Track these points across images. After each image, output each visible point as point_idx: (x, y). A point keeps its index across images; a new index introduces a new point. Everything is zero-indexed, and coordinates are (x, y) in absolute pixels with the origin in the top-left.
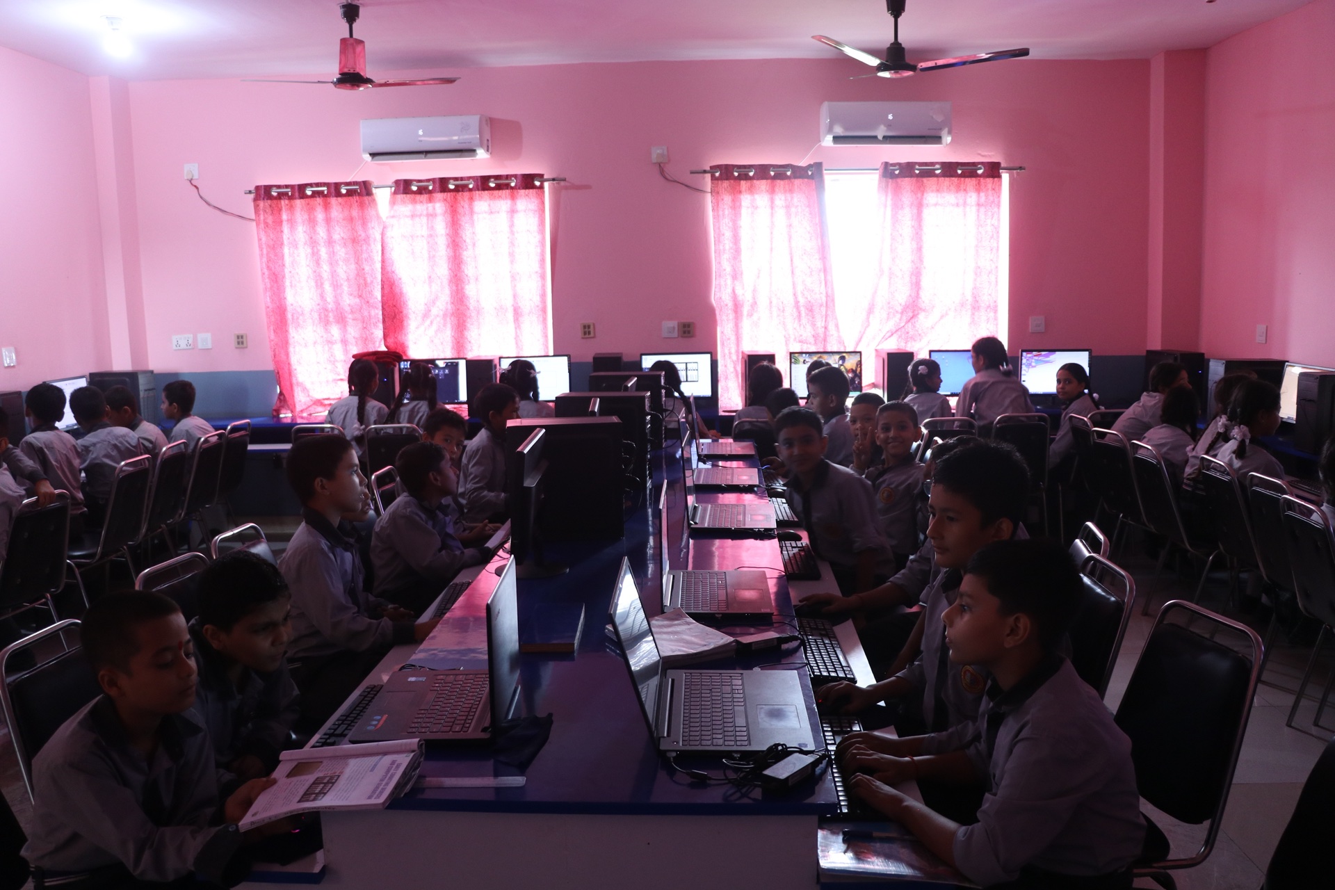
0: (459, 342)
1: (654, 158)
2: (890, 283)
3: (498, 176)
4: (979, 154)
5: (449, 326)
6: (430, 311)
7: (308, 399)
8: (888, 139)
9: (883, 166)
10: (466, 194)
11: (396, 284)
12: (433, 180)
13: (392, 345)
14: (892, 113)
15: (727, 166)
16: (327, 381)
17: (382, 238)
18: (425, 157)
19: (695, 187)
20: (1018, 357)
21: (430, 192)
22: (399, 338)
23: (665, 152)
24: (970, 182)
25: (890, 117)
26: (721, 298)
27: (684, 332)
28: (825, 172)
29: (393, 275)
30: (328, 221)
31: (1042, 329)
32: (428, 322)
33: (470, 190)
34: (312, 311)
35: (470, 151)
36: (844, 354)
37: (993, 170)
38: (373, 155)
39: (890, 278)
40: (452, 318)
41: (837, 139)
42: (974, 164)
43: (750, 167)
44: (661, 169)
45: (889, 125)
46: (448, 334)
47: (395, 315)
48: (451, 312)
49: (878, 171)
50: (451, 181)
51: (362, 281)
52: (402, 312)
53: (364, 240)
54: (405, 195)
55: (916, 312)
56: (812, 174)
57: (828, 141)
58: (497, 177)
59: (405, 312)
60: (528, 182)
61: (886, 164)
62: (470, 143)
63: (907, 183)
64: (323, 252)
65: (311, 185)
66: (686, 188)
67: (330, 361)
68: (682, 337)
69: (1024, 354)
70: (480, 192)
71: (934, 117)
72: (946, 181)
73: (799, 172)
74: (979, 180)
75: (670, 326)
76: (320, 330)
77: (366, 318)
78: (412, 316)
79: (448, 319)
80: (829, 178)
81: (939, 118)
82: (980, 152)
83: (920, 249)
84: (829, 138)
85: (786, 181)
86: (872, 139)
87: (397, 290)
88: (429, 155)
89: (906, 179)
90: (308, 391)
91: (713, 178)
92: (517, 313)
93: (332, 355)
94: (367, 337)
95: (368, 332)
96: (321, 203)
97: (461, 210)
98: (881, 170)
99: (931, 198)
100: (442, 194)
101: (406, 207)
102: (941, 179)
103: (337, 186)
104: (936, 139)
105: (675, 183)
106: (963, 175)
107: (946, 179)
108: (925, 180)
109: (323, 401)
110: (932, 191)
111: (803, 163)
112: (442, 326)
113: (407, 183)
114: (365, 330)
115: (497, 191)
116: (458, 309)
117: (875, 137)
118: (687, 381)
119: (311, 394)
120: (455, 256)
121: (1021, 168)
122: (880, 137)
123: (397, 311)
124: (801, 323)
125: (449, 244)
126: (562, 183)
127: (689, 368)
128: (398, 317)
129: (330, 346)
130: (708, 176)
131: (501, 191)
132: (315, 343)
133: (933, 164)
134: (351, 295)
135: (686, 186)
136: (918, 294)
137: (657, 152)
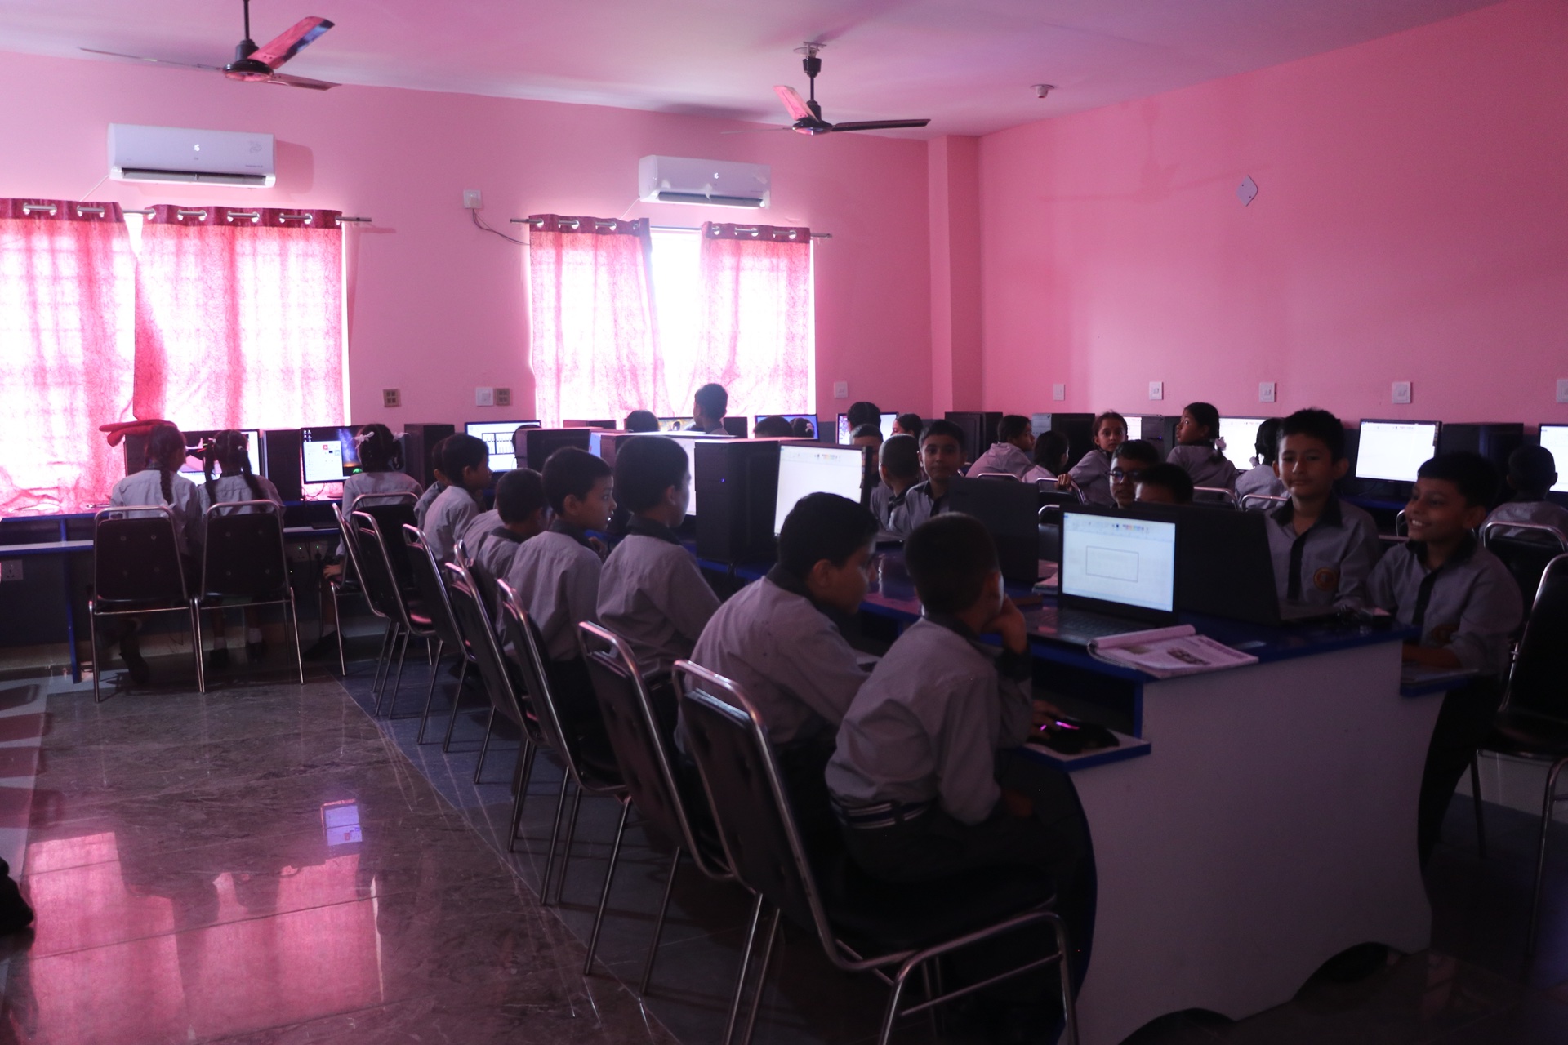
0: (234, 412)
1: (467, 203)
2: (709, 348)
3: (288, 210)
4: (787, 220)
5: (224, 391)
6: (199, 372)
7: (11, 489)
8: (716, 199)
9: (706, 226)
10: (248, 230)
11: (155, 337)
12: (207, 209)
13: (143, 415)
14: (716, 173)
15: (552, 216)
16: (39, 465)
17: (136, 278)
18: (198, 180)
19: (509, 236)
20: (834, 423)
21: (202, 224)
22: (154, 406)
23: (479, 197)
24: (782, 246)
25: (716, 176)
26: (543, 361)
27: (501, 399)
28: (651, 229)
29: (152, 324)
30: (53, 252)
31: (845, 394)
32: (195, 386)
33: (254, 225)
34: (25, 369)
35: (259, 177)
36: (679, 420)
37: (804, 235)
38: (126, 170)
39: (710, 343)
40: (229, 382)
41: (663, 195)
42: (786, 229)
43: (573, 219)
44: (474, 214)
45: (715, 184)
46: (222, 402)
47: (152, 377)
48: (228, 373)
49: (700, 231)
50: (230, 213)
51: (100, 333)
52: (160, 373)
53: (105, 279)
54: (170, 225)
55: (733, 377)
56: (637, 230)
57: (652, 198)
58: (288, 212)
59: (164, 373)
60: (327, 220)
61: (710, 224)
62: (261, 166)
63: (726, 244)
64: (43, 292)
65: (29, 201)
66: (501, 237)
67: (45, 438)
68: (498, 405)
69: (841, 417)
70: (268, 228)
71: (759, 179)
72: (763, 245)
73: (624, 228)
74: (791, 245)
75: (484, 393)
76: (34, 395)
77: (105, 381)
78: (172, 378)
79: (223, 383)
80: (656, 236)
81: (764, 181)
82: (787, 217)
83: (736, 313)
84: (655, 194)
85: (609, 236)
86: (701, 198)
87: (156, 345)
88: (201, 178)
89: (728, 240)
90: (10, 479)
91: (533, 228)
92: (306, 374)
93: (48, 430)
94: (104, 405)
95: (106, 399)
96: (43, 227)
97: (238, 249)
98: (704, 229)
99: (747, 262)
100: (220, 226)
101: (167, 241)
102: (758, 242)
103: (72, 205)
104: (754, 201)
105: (490, 233)
106: (776, 240)
107: (763, 242)
108: (741, 242)
109: (30, 492)
110: (748, 254)
111: (625, 217)
112: (213, 392)
113: (171, 210)
114: (102, 397)
115: (287, 229)
116: (235, 371)
117: (704, 196)
118: (496, 453)
119: (14, 483)
120: (233, 304)
121: (828, 235)
122: (708, 197)
123: (154, 371)
124: (626, 388)
125: (226, 290)
126: (361, 224)
127: (497, 439)
128: (154, 380)
129: (46, 417)
130: (527, 227)
131: (290, 229)
132: (27, 412)
133: (749, 227)
134: (87, 349)
135: (502, 235)
136: (734, 359)
137: (470, 197)
